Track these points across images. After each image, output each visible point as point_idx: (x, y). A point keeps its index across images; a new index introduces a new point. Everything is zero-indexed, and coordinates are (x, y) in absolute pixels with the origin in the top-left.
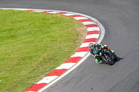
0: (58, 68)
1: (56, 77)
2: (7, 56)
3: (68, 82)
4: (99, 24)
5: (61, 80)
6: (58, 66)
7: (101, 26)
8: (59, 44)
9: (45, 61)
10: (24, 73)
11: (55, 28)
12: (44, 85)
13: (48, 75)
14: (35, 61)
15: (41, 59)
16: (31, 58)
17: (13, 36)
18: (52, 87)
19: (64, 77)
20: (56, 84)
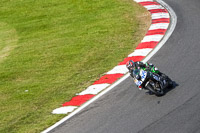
0: (109, 73)
1: (107, 85)
2: (36, 55)
3: (124, 93)
4: (169, 8)
5: (114, 90)
6: (110, 69)
7: (172, 11)
8: (110, 38)
9: (91, 63)
10: (61, 79)
11: (105, 14)
12: (90, 96)
13: (96, 83)
14: (77, 62)
15: (85, 60)
16: (71, 58)
17: (45, 26)
18: (100, 100)
19: (118, 86)
20: (107, 96)
